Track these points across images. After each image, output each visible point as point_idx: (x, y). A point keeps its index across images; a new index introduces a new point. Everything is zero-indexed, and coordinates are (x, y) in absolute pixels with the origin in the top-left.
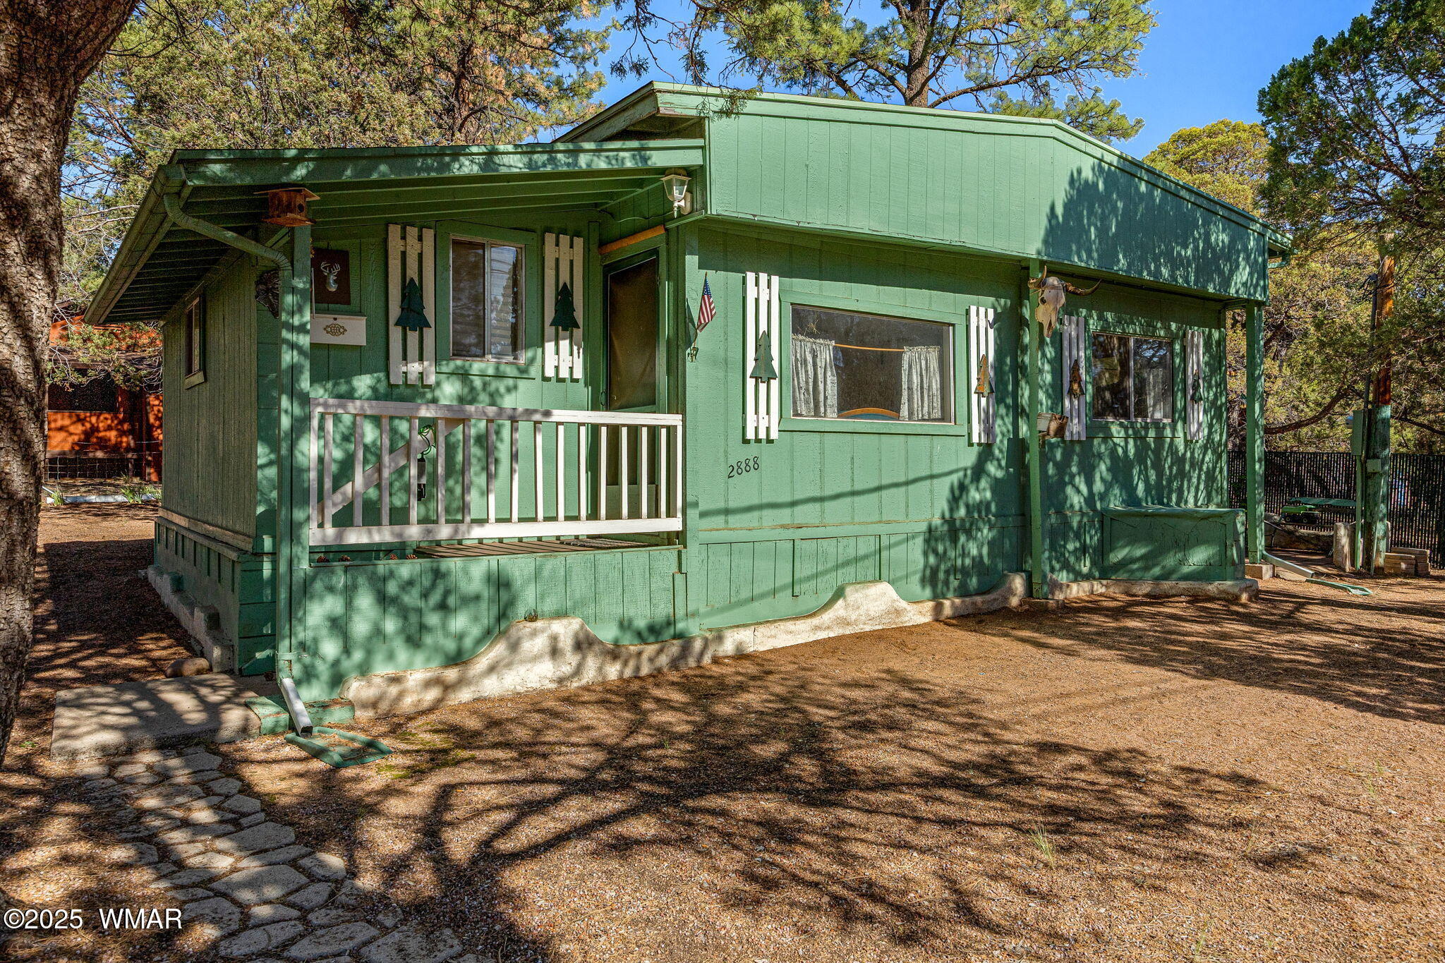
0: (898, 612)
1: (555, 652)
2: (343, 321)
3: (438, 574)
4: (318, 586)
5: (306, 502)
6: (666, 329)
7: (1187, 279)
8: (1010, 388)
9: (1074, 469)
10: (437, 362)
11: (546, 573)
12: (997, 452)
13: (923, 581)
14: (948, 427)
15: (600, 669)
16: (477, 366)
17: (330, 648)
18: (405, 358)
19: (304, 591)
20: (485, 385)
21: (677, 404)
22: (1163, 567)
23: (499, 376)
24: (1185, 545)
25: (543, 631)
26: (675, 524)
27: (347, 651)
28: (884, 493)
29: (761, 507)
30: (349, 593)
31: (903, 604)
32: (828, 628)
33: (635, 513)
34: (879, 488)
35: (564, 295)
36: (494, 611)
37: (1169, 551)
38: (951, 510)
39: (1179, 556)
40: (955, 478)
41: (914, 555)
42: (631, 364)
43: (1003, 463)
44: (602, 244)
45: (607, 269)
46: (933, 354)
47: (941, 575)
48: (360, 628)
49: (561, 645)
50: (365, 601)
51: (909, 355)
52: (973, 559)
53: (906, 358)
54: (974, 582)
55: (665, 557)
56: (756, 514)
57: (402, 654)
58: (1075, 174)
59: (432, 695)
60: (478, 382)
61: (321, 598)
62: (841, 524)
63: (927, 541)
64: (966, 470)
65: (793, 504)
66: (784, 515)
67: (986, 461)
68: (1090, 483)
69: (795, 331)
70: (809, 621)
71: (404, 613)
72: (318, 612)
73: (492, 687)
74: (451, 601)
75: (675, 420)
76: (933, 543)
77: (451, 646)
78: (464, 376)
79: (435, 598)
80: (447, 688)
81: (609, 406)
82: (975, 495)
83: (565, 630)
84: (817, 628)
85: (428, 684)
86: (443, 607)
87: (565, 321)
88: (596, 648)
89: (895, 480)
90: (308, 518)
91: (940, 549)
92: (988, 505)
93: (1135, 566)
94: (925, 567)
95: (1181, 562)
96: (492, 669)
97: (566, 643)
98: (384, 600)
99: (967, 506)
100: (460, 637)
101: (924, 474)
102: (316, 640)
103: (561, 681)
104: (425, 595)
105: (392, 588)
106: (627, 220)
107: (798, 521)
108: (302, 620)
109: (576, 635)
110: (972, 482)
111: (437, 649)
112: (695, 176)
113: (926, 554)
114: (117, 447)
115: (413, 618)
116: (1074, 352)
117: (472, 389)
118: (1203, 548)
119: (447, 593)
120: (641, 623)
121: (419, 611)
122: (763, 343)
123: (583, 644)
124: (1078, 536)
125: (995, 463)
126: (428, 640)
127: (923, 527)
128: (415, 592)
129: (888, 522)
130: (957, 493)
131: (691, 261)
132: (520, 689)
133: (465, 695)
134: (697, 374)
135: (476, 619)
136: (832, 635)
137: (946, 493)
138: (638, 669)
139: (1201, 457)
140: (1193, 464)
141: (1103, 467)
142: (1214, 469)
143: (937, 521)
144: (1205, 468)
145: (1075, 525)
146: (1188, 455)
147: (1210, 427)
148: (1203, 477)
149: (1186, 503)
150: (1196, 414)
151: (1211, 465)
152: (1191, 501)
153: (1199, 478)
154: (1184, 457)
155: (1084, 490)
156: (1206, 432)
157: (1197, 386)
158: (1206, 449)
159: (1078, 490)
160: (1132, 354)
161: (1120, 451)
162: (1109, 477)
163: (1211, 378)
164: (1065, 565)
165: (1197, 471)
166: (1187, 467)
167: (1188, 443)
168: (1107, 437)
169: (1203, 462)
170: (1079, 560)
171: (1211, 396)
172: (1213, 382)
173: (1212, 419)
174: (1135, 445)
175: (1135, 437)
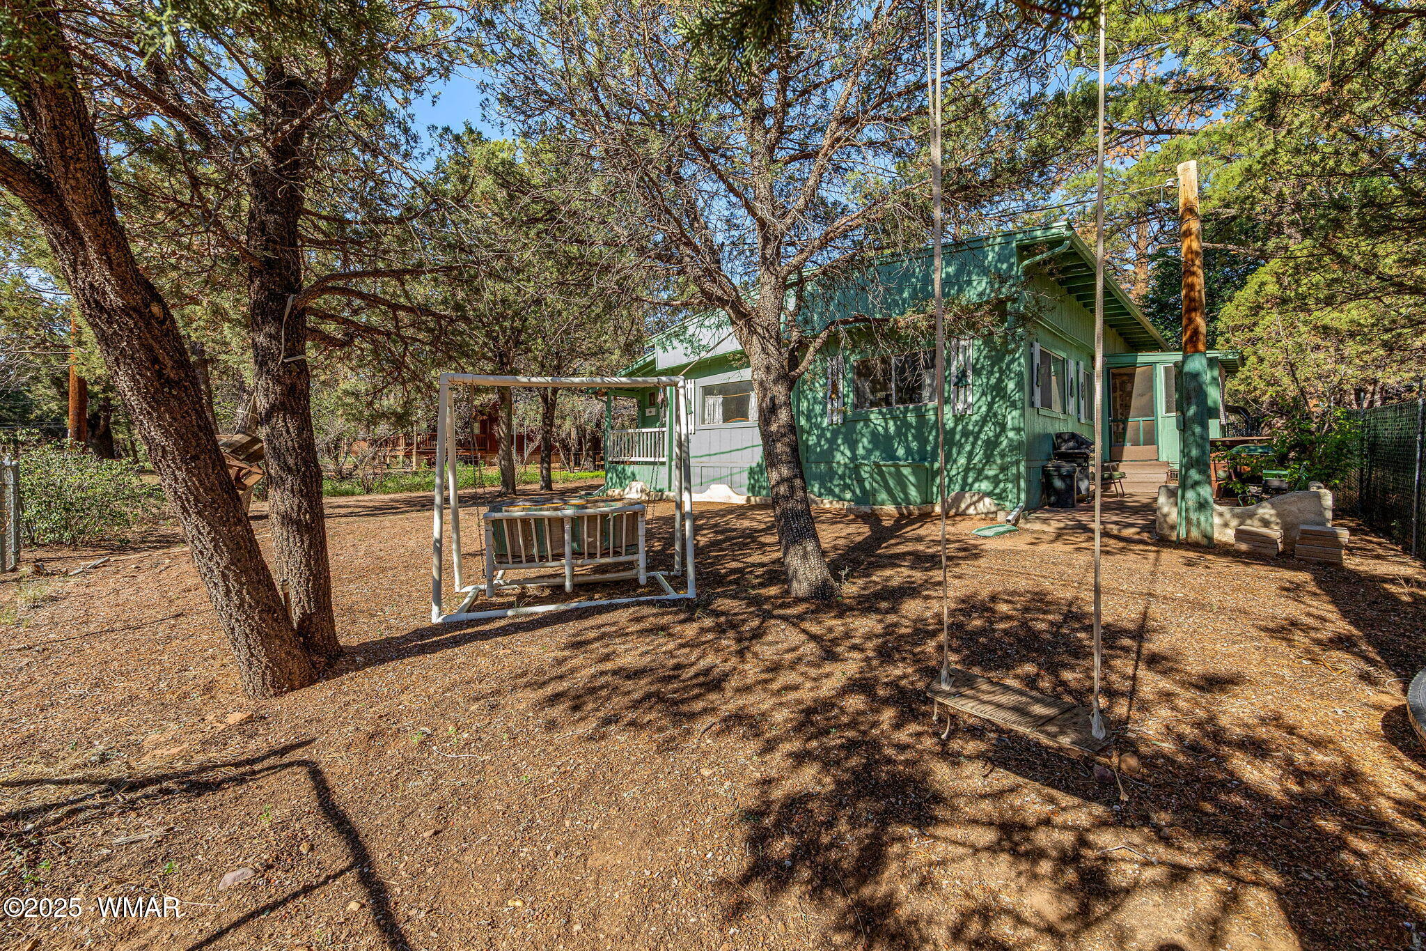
1: (637, 492)
3: (624, 470)
9: (840, 441)
15: (645, 498)
25: (636, 485)
26: (664, 460)
28: (733, 453)
30: (613, 473)
31: (733, 494)
32: (705, 498)
34: (731, 451)
36: (632, 480)
38: (763, 461)
41: (744, 479)
47: (756, 487)
48: (614, 480)
61: (609, 473)
62: (716, 463)
63: (750, 473)
65: (701, 456)
66: (698, 460)
68: (853, 449)
69: (706, 395)
70: (700, 494)
71: (620, 478)
74: (626, 477)
75: (665, 429)
76: (752, 474)
84: (702, 497)
89: (737, 448)
91: (756, 477)
94: (748, 483)
97: (639, 490)
98: (617, 475)
101: (749, 445)
104: (622, 474)
107: (701, 461)
113: (749, 478)
116: (835, 377)
119: (625, 474)
120: (658, 488)
122: (689, 403)
123: (643, 491)
124: (842, 477)
126: (623, 485)
127: (748, 466)
129: (732, 464)
135: (629, 482)
136: (706, 500)
137: (761, 454)
138: (651, 499)
139: (977, 429)
140: (966, 434)
141: (865, 440)
142: (997, 436)
143: (754, 465)
144: (982, 436)
145: (840, 472)
146: (960, 427)
147: (990, 405)
148: (980, 443)
149: (955, 461)
150: (962, 397)
151: (991, 434)
152: (962, 461)
153: (974, 444)
154: (953, 430)
155: (848, 453)
156: (984, 409)
157: (963, 375)
158: (984, 421)
159: (843, 453)
160: (893, 366)
161: (880, 429)
162: (870, 446)
163: (992, 366)
164: (830, 492)
165: (971, 439)
166: (958, 437)
167: (958, 419)
168: (867, 420)
169: (980, 431)
170: (843, 491)
171: (993, 381)
172: (996, 369)
173: (993, 398)
174: (895, 424)
175: (894, 418)
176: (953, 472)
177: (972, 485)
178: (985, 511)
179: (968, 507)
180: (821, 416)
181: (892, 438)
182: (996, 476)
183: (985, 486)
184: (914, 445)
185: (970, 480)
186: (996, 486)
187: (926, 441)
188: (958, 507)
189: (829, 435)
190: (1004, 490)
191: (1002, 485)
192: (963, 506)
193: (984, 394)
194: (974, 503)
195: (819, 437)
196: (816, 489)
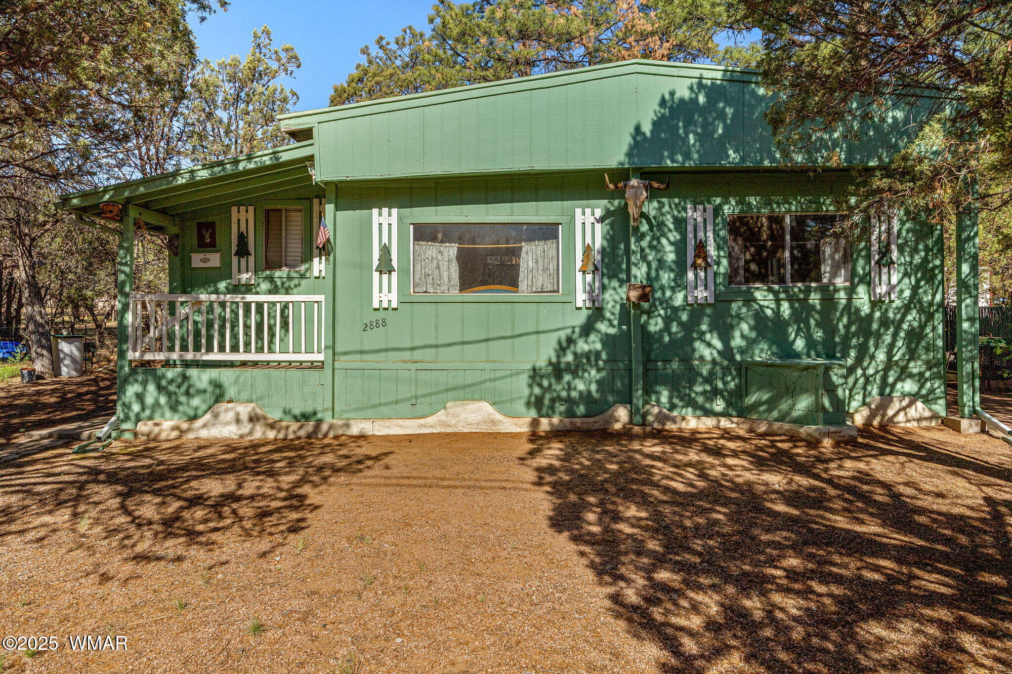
0: (494, 422)
1: (238, 421)
2: (208, 256)
3: (185, 378)
4: (131, 379)
5: (126, 342)
8: (624, 266)
9: (704, 327)
10: (255, 272)
11: (241, 380)
12: (608, 315)
13: (528, 404)
14: (554, 297)
15: (264, 433)
16: (277, 274)
17: (136, 408)
18: (239, 271)
19: (126, 381)
20: (283, 284)
22: (780, 411)
23: (290, 278)
24: (792, 392)
25: (232, 409)
26: (321, 357)
27: (143, 409)
28: (491, 343)
29: (386, 350)
30: (144, 384)
31: (498, 417)
32: (432, 426)
34: (487, 340)
36: (213, 398)
37: (782, 397)
38: (558, 357)
39: (790, 402)
40: (563, 335)
41: (522, 387)
43: (615, 323)
46: (550, 246)
47: (546, 402)
48: (149, 400)
49: (241, 417)
50: (151, 388)
51: (527, 248)
52: (581, 393)
53: (524, 250)
54: (581, 409)
55: (313, 375)
56: (383, 354)
57: (168, 414)
58: (667, 97)
59: (175, 434)
60: (279, 283)
61: (133, 385)
62: (452, 362)
63: (532, 377)
64: (574, 327)
65: (413, 349)
66: (406, 355)
67: (595, 322)
68: (726, 338)
69: (417, 240)
70: (417, 420)
71: (169, 394)
72: (132, 390)
73: (204, 434)
74: (192, 391)
75: (321, 298)
76: (538, 379)
77: (191, 413)
78: (271, 279)
79: (183, 388)
80: (182, 432)
82: (582, 346)
83: (245, 410)
84: (422, 426)
85: (174, 428)
86: (187, 393)
88: (262, 422)
89: (503, 334)
90: (128, 349)
91: (545, 383)
92: (598, 354)
93: (762, 408)
94: (530, 395)
95: (792, 408)
96: (205, 426)
97: (244, 417)
98: (160, 388)
99: (575, 354)
100: (196, 409)
101: (530, 330)
102: (130, 403)
103: (241, 437)
104: (179, 387)
105: (164, 383)
107: (415, 358)
108: (124, 393)
109: (250, 414)
110: (580, 336)
111: (185, 413)
113: (530, 386)
115: (174, 397)
116: (701, 234)
117: (276, 286)
118: (805, 396)
119: (190, 386)
120: (297, 411)
121: (176, 394)
122: (385, 250)
123: (254, 419)
124: (708, 380)
125: (607, 323)
126: (181, 408)
127: (529, 366)
128: (174, 384)
129: (494, 362)
130: (564, 344)
131: (330, 207)
132: (218, 436)
133: (191, 436)
135: (204, 401)
136: (435, 431)
137: (554, 344)
138: (286, 435)
139: (899, 316)
140: (885, 322)
141: (745, 326)
142: (922, 327)
143: (542, 363)
144: (905, 326)
145: (705, 372)
146: (877, 314)
147: (915, 289)
148: (902, 334)
149: (873, 357)
150: (884, 277)
151: (916, 324)
152: (881, 356)
153: (895, 336)
154: (870, 317)
155: (718, 344)
156: (907, 293)
157: (885, 252)
158: (907, 309)
159: (709, 345)
160: (788, 229)
161: (769, 312)
162: (753, 335)
163: (917, 243)
164: (691, 403)
165: (892, 329)
166: (875, 326)
167: (876, 303)
168: (749, 300)
169: (902, 320)
170: (711, 400)
171: (917, 259)
172: (921, 247)
173: (918, 281)
174: (792, 307)
175: (791, 299)
176: (871, 371)
177: (893, 385)
178: (917, 416)
179: (896, 414)
180: (673, 289)
181: (786, 324)
182: (921, 374)
183: (909, 386)
184: (818, 335)
185: (891, 380)
186: (922, 387)
187: (835, 330)
188: (884, 415)
189: (684, 317)
190: (932, 391)
191: (928, 385)
192: (890, 412)
193: (906, 274)
194: (904, 409)
195: (668, 321)
196: (664, 399)
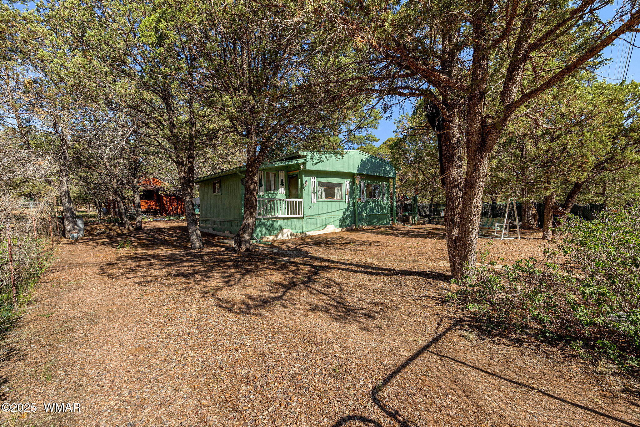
0: (335, 230)
6: (300, 186)
7: (381, 175)
8: (352, 195)
9: (364, 208)
10: (264, 192)
11: (285, 222)
12: (350, 205)
13: (339, 226)
14: (342, 200)
18: (260, 191)
21: (302, 198)
24: (382, 219)
26: (302, 216)
31: (336, 228)
32: (324, 232)
33: (294, 214)
34: (332, 212)
35: (282, 180)
37: (379, 220)
38: (344, 216)
40: (344, 210)
42: (294, 192)
43: (352, 207)
44: (287, 172)
45: (288, 176)
46: (340, 189)
47: (342, 225)
51: (336, 189)
52: (347, 223)
55: (301, 220)
58: (362, 160)
62: (326, 216)
63: (340, 220)
64: (346, 208)
65: (319, 214)
67: (349, 207)
69: (318, 185)
70: (322, 231)
75: (302, 200)
81: (289, 198)
82: (347, 213)
87: (282, 184)
88: (293, 235)
89: (334, 210)
91: (342, 221)
92: (349, 215)
93: (375, 224)
94: (339, 224)
99: (346, 215)
101: (339, 209)
106: (292, 169)
107: (320, 216)
110: (347, 211)
112: (304, 164)
113: (340, 222)
114: (155, 209)
116: (363, 188)
119: (273, 227)
120: (299, 231)
121: (270, 230)
122: (314, 188)
124: (364, 220)
127: (339, 218)
130: (344, 213)
131: (303, 176)
134: (305, 193)
141: (369, 208)
153: (385, 210)
157: (384, 193)
158: (386, 204)
161: (371, 205)
164: (361, 224)
167: (383, 203)
168: (369, 202)
170: (365, 223)
174: (374, 204)
187: (379, 209)
189: (361, 206)
193: (386, 198)
